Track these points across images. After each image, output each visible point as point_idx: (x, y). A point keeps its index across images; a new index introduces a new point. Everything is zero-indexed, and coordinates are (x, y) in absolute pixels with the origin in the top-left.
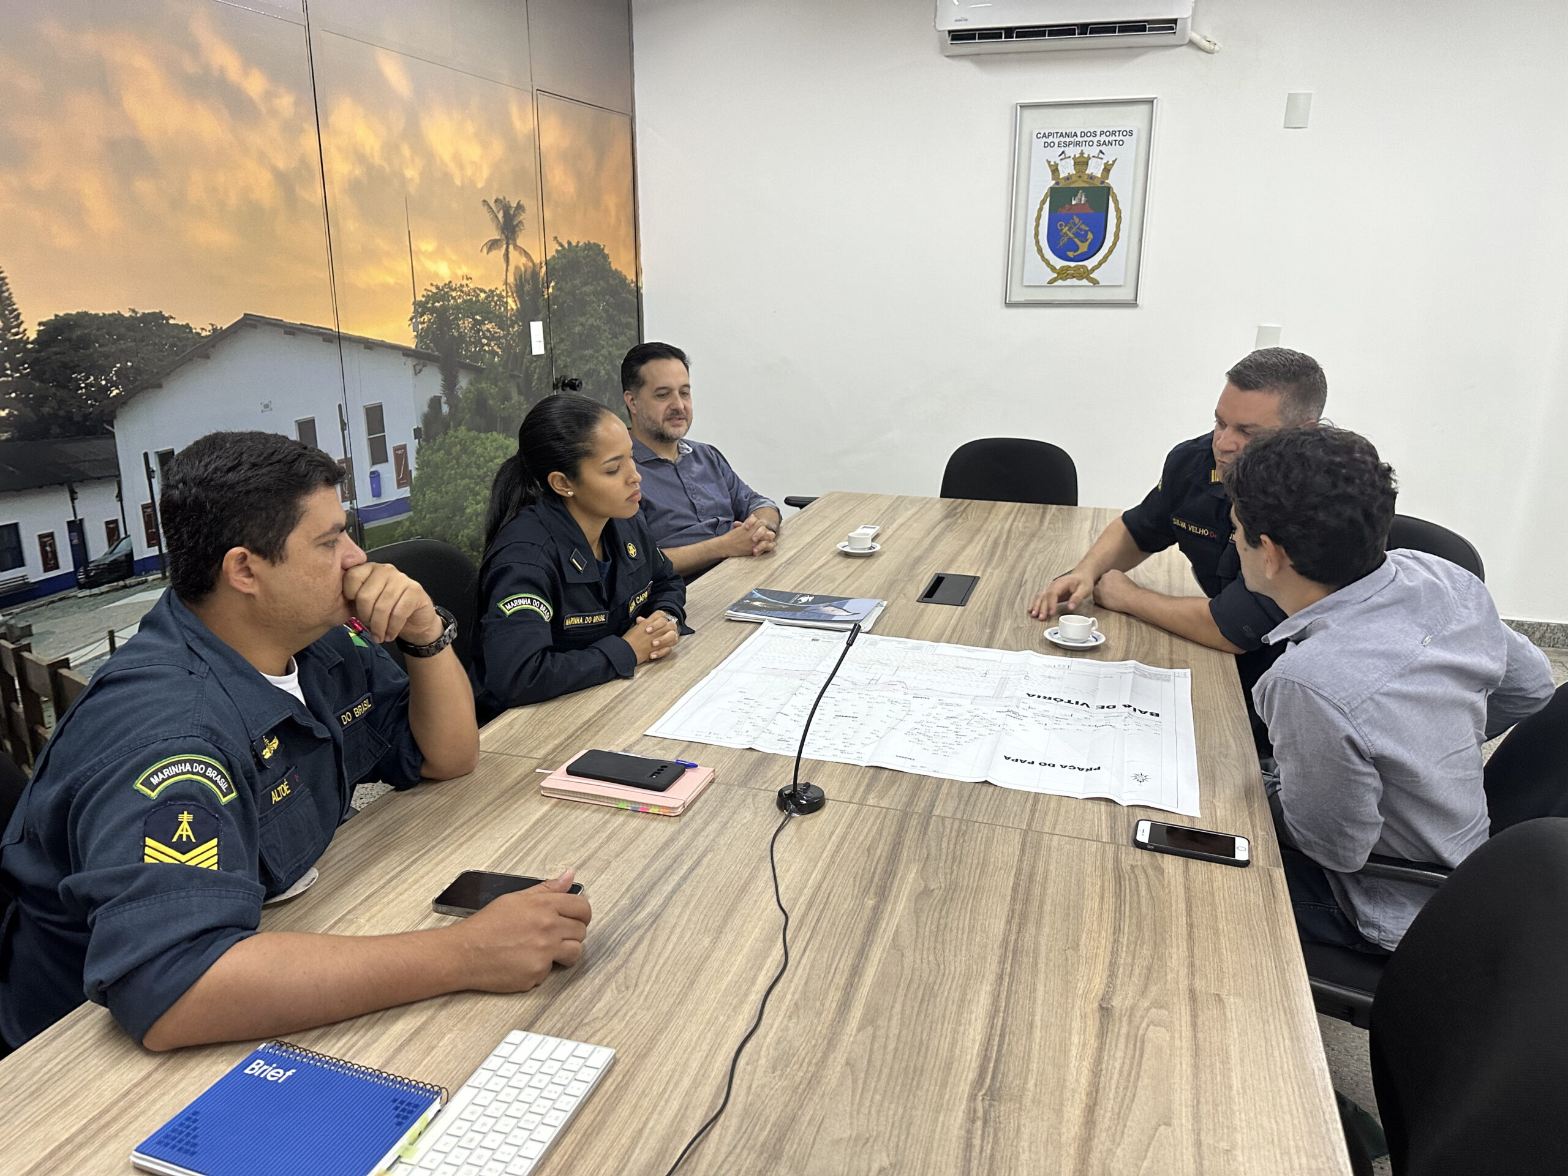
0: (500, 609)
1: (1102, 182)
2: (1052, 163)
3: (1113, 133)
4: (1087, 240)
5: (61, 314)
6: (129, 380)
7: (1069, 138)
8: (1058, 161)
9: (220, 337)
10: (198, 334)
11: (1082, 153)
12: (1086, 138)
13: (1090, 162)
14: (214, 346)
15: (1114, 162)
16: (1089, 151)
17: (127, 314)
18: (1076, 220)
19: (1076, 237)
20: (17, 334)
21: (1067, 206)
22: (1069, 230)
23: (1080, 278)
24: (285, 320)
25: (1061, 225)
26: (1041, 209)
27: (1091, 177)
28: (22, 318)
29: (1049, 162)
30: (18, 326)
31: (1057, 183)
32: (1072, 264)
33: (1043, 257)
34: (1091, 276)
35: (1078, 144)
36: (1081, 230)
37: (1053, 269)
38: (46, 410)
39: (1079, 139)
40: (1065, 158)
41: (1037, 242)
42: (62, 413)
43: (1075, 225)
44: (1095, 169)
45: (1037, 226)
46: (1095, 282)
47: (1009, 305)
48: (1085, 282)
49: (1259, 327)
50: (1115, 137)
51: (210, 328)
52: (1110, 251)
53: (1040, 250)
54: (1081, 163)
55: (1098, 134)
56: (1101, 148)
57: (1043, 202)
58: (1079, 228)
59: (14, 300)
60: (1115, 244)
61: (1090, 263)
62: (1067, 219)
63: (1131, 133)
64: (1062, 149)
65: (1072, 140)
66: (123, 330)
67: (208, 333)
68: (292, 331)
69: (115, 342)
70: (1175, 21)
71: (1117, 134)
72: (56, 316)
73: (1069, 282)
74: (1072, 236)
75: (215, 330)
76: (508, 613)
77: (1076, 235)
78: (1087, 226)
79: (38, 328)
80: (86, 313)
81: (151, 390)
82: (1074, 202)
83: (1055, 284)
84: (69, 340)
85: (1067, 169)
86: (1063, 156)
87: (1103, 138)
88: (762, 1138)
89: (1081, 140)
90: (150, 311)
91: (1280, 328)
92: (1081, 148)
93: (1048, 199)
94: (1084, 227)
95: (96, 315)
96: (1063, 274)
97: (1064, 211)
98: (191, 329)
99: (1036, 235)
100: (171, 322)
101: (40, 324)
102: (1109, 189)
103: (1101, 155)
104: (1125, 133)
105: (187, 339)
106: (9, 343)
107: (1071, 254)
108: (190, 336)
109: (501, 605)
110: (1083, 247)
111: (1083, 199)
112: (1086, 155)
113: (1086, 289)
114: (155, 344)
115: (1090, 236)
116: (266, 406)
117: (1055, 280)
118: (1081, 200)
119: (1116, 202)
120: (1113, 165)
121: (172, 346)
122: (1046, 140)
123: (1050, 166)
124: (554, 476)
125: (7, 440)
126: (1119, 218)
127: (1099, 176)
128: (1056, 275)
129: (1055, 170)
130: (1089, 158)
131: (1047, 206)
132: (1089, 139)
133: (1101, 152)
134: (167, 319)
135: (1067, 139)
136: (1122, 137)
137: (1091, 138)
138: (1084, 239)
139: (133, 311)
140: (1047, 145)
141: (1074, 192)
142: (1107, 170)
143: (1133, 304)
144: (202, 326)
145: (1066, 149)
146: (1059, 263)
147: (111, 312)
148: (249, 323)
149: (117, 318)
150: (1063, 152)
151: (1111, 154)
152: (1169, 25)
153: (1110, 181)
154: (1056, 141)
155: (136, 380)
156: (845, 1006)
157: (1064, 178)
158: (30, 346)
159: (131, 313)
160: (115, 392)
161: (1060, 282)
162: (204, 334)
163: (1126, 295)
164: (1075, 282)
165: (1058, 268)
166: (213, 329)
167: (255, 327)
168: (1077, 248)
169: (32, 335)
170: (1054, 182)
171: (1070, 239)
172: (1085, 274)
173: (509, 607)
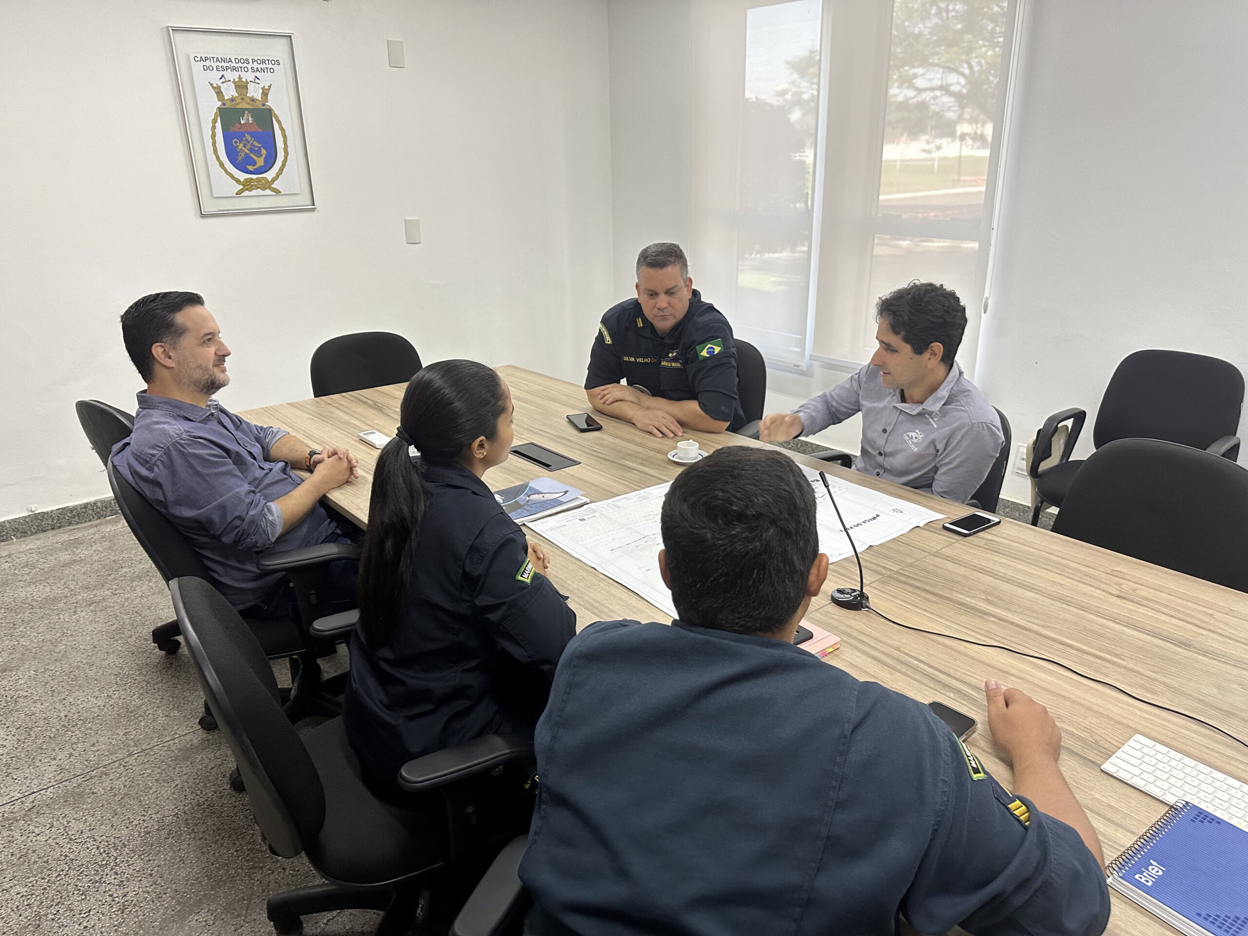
0: (520, 581)
1: (264, 105)
2: (215, 85)
3: (263, 62)
4: (262, 155)
7: (225, 64)
8: (220, 84)
11: (240, 78)
12: (240, 65)
13: (249, 86)
15: (270, 86)
16: (248, 76)
18: (249, 138)
19: (251, 152)
21: (237, 124)
22: (244, 146)
23: (264, 189)
25: (236, 142)
26: (214, 128)
27: (253, 100)
29: (212, 85)
31: (224, 104)
32: (254, 177)
34: (273, 186)
35: (234, 69)
36: (255, 146)
37: (238, 181)
39: (234, 64)
40: (226, 81)
41: (218, 158)
43: (249, 142)
44: (254, 92)
45: (214, 143)
46: (277, 192)
47: (203, 216)
48: (268, 192)
49: (405, 220)
50: (266, 65)
52: (284, 165)
53: (222, 165)
55: (250, 61)
56: (255, 74)
57: (214, 121)
58: (252, 145)
60: (286, 158)
61: (270, 175)
62: (240, 136)
63: (278, 63)
64: (221, 73)
65: (228, 65)
71: (267, 62)
73: (254, 192)
74: (247, 152)
76: (528, 581)
77: (251, 150)
78: (258, 142)
82: (243, 122)
83: (243, 194)
85: (230, 92)
86: (223, 80)
87: (256, 65)
89: (237, 65)
91: (418, 221)
92: (240, 73)
93: (219, 118)
94: (255, 143)
96: (247, 185)
97: (236, 130)
99: (215, 151)
102: (270, 110)
103: (257, 81)
104: (273, 62)
107: (250, 168)
109: (520, 578)
110: (260, 162)
111: (250, 119)
113: (271, 197)
115: (264, 152)
117: (242, 191)
118: (248, 119)
119: (279, 122)
120: (269, 89)
122: (205, 64)
123: (213, 88)
126: (285, 136)
131: (219, 124)
133: (256, 77)
136: (271, 66)
137: (245, 65)
138: (259, 156)
140: (206, 68)
141: (242, 112)
142: (265, 93)
145: (225, 73)
146: (243, 176)
150: (223, 76)
151: (266, 79)
153: (270, 103)
154: (214, 65)
161: (246, 193)
163: (304, 200)
164: (259, 192)
165: (242, 180)
168: (254, 163)
171: (247, 154)
172: (267, 185)
173: (526, 576)
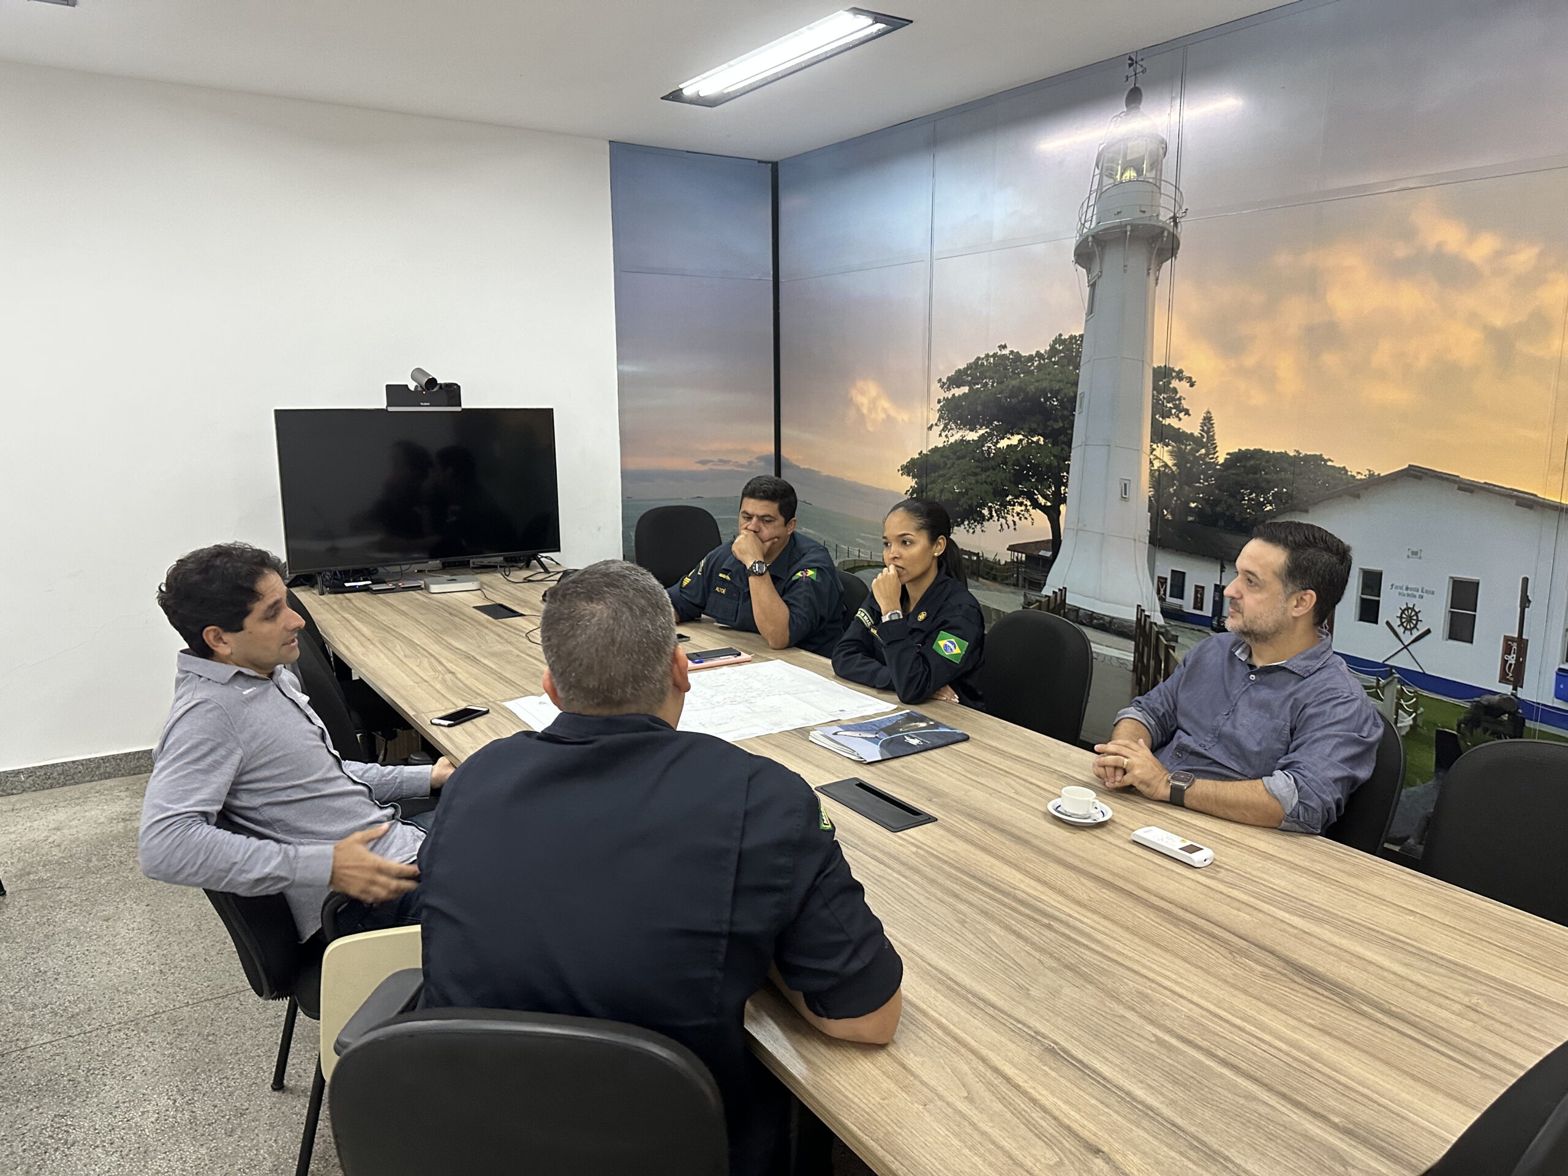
5: (1243, 449)
6: (1281, 501)
9: (1375, 482)
10: (1354, 477)
14: (1366, 489)
17: (1292, 454)
20: (1212, 458)
24: (1461, 476)
28: (1217, 449)
30: (1214, 454)
38: (1219, 509)
42: (1228, 513)
51: (1367, 472)
59: (1216, 437)
66: (1285, 465)
67: (1363, 477)
69: (1277, 472)
72: (1240, 450)
75: (1371, 475)
79: (1226, 456)
80: (1261, 450)
84: (1244, 467)
90: (1312, 453)
95: (1268, 452)
98: (1347, 471)
100: (1329, 463)
101: (1228, 454)
105: (1341, 479)
106: (1206, 464)
108: (1344, 477)
114: (1310, 479)
116: (1415, 553)
121: (1324, 483)
125: (1191, 521)
134: (1326, 461)
139: (1298, 452)
144: (1358, 468)
147: (1279, 451)
148: (1414, 474)
149: (1284, 456)
155: (1287, 502)
158: (1218, 467)
159: (1295, 453)
160: (1268, 508)
162: (1359, 477)
167: (1419, 478)
169: (1221, 460)
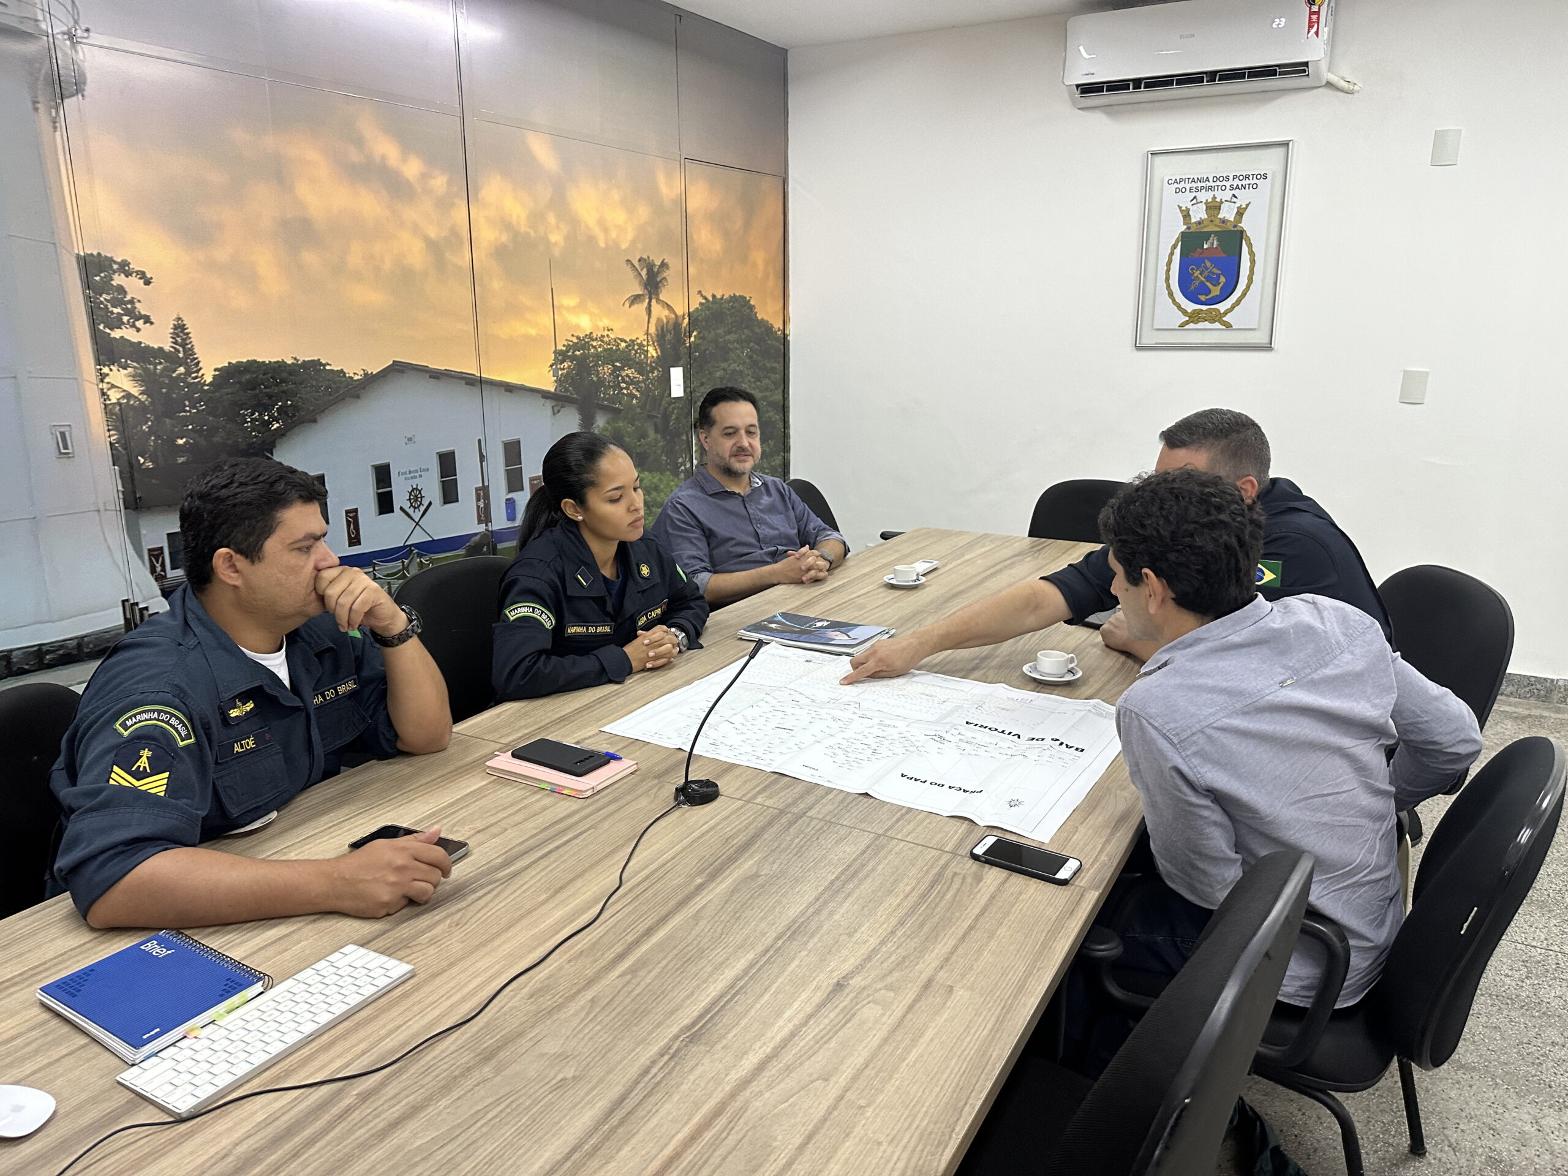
0: (506, 615)
1: (1235, 226)
2: (1184, 208)
3: (1247, 177)
4: (1219, 284)
5: (234, 362)
6: (288, 415)
7: (1201, 183)
8: (1189, 207)
9: (370, 381)
10: (351, 378)
11: (1214, 198)
12: (1218, 183)
13: (1222, 206)
14: (364, 388)
15: (1247, 205)
16: (1220, 195)
17: (289, 362)
18: (1208, 264)
19: (1207, 281)
20: (196, 378)
21: (1198, 250)
22: (1201, 274)
23: (1213, 321)
24: (430, 366)
25: (1192, 269)
26: (1172, 254)
27: (1224, 221)
28: (201, 365)
29: (1180, 207)
30: (198, 371)
31: (1189, 228)
32: (1204, 308)
33: (1174, 300)
34: (1224, 319)
35: (1210, 188)
36: (1213, 273)
37: (1184, 312)
38: (217, 439)
39: (1211, 184)
40: (1197, 203)
41: (1168, 287)
42: (230, 442)
43: (1207, 269)
44: (1228, 213)
45: (1168, 270)
46: (1228, 325)
47: (1139, 348)
48: (1217, 325)
49: (1405, 371)
50: (1248, 181)
51: (362, 372)
52: (1244, 294)
53: (1171, 294)
54: (1214, 207)
55: (1231, 178)
56: (1234, 192)
57: (1174, 247)
58: (1210, 272)
59: (195, 350)
60: (1248, 287)
61: (1222, 307)
62: (1199, 263)
63: (1265, 176)
64: (1192, 195)
65: (1204, 185)
66: (285, 375)
67: (359, 377)
68: (437, 375)
69: (277, 384)
70: (1306, 64)
71: (1251, 177)
72: (229, 363)
73: (1200, 325)
74: (1203, 279)
75: (366, 374)
76: (512, 619)
77: (1208, 278)
78: (1219, 269)
79: (213, 373)
80: (255, 361)
81: (306, 424)
82: (1205, 246)
83: (1186, 327)
84: (239, 383)
85: (1199, 214)
86: (1194, 201)
87: (1237, 182)
88: (485, 1045)
89: (1213, 184)
90: (310, 359)
91: (1427, 373)
92: (1213, 193)
93: (1180, 244)
94: (1215, 271)
95: (264, 362)
96: (1194, 317)
97: (1196, 255)
98: (345, 373)
99: (1167, 279)
100: (328, 367)
101: (215, 370)
102: (1241, 233)
103: (1234, 199)
104: (1259, 177)
105: (341, 382)
106: (189, 385)
107: (1203, 298)
108: (344, 379)
109: (507, 612)
110: (1216, 291)
111: (1215, 243)
112: (1218, 200)
113: (1220, 332)
114: (312, 386)
115: (1223, 279)
116: (410, 439)
117: (1186, 323)
118: (1213, 243)
119: (1250, 245)
120: (1246, 208)
121: (327, 388)
122: (1178, 186)
123: (1181, 211)
124: (566, 503)
125: (183, 463)
126: (1253, 262)
127: (1232, 220)
128: (1187, 318)
129: (1186, 215)
130: (1221, 202)
131: (1178, 251)
132: (1221, 184)
133: (1234, 196)
134: (324, 365)
135: (1199, 185)
136: (1255, 181)
137: (1224, 183)
138: (1216, 283)
139: (295, 359)
140: (1178, 191)
141: (1206, 236)
142: (1240, 213)
143: (1268, 347)
144: (354, 370)
145: (1198, 195)
146: (1190, 307)
147: (275, 360)
148: (398, 369)
149: (280, 366)
150: (1195, 197)
151: (1244, 196)
152: (1301, 68)
153: (1244, 225)
154: (1188, 186)
155: (294, 415)
156: (621, 957)
157: (1195, 223)
158: (206, 388)
159: (293, 361)
160: (276, 426)
161: (1191, 326)
162: (356, 378)
163: (1261, 338)
164: (1207, 325)
165: (1189, 311)
166: (365, 374)
167: (403, 372)
168: (1209, 291)
169: (209, 379)
170: (1185, 227)
171: (1202, 282)
172: (1217, 317)
173: (513, 613)
